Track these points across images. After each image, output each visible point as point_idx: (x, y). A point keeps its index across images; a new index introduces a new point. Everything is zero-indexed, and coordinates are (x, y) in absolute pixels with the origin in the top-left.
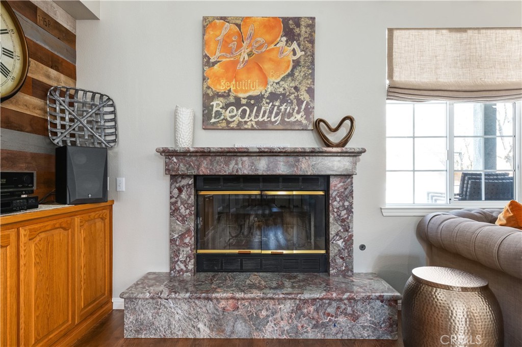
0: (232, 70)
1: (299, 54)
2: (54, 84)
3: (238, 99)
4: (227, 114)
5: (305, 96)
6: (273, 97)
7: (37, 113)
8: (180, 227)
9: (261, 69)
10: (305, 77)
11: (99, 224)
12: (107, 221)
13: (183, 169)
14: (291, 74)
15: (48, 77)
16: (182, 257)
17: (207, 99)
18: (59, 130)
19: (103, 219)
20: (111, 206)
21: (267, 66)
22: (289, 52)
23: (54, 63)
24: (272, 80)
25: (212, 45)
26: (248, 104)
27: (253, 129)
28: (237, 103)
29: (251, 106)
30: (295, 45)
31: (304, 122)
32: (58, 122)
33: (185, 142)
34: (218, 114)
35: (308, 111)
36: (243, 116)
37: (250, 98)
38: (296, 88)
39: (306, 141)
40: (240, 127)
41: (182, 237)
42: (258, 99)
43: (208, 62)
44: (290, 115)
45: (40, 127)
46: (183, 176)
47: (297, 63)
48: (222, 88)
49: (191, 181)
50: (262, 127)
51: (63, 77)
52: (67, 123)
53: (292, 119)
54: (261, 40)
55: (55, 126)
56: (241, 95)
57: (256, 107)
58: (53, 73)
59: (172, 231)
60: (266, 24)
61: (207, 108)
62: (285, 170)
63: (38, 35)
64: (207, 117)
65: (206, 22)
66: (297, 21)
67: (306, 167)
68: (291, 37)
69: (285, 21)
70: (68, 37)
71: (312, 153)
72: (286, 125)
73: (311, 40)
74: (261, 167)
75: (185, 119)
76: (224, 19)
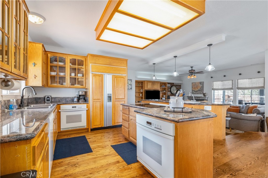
0: (195, 88)
6: (199, 91)
10: (202, 88)
17: (192, 91)
21: (198, 87)
22: (201, 86)
24: (199, 89)
28: (195, 91)
33: (190, 96)
38: (201, 90)
39: (202, 95)
40: (195, 94)
42: (197, 91)
43: (192, 87)
44: (201, 92)
48: (193, 90)
50: (198, 94)
60: (198, 83)
61: (192, 92)
62: (198, 99)
63: (177, 87)
64: (192, 93)
65: (192, 83)
66: (201, 82)
67: (201, 98)
68: (201, 84)
69: (200, 82)
70: (180, 86)
71: (201, 97)
72: (200, 94)
73: (203, 84)
74: (196, 98)
75: (190, 93)
76: (194, 83)
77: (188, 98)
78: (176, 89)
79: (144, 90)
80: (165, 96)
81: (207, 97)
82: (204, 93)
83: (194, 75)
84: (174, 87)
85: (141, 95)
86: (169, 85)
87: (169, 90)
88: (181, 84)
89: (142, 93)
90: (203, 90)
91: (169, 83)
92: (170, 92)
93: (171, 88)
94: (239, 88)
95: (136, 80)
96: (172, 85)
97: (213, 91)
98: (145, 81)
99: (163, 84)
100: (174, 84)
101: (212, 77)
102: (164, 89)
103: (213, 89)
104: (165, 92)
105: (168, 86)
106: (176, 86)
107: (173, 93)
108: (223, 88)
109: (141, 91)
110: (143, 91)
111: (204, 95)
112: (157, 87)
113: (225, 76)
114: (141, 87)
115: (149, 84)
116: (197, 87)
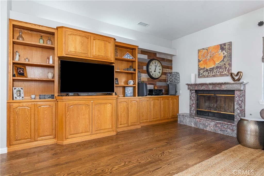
0: (205, 62)
1: (225, 54)
2: (168, 72)
3: (207, 69)
4: (204, 74)
5: (227, 66)
6: (217, 67)
7: (165, 78)
8: (192, 102)
9: (213, 60)
10: (228, 60)
11: (175, 100)
12: (177, 100)
13: (191, 88)
14: (223, 60)
15: (167, 71)
16: (192, 110)
17: (199, 70)
18: (168, 81)
19: (176, 99)
20: (178, 97)
21: (215, 59)
22: (222, 54)
23: (168, 67)
24: (217, 63)
25: (200, 56)
26: (210, 71)
27: (211, 77)
29: (211, 71)
30: (224, 51)
31: (227, 74)
32: (168, 79)
33: (193, 82)
34: (202, 74)
35: (228, 71)
36: (208, 74)
37: (210, 69)
38: (225, 64)
39: (228, 79)
40: (207, 77)
41: (192, 105)
43: (199, 61)
44: (223, 72)
45: (165, 81)
46: (193, 90)
47: (225, 57)
48: (202, 67)
49: (194, 91)
50: (214, 76)
52: (170, 79)
53: (223, 73)
54: (213, 52)
55: (168, 80)
56: (208, 68)
57: (212, 71)
58: (168, 69)
59: (190, 103)
60: (215, 47)
61: (199, 73)
62: (217, 88)
63: (165, 64)
64: (199, 75)
65: (199, 51)
66: (225, 44)
67: (224, 88)
68: (223, 49)
69: (221, 45)
70: (171, 61)
71: (225, 84)
72: (221, 75)
73: (230, 49)
74: (211, 88)
75: (193, 76)
76: (203, 49)
77: (188, 89)
78: (161, 68)
79: (56, 58)
80: (131, 82)
81: (244, 83)
82: (235, 71)
84: (157, 62)
85: (50, 75)
86: (145, 57)
87: (145, 68)
88: (172, 56)
90: (230, 65)
91: (144, 52)
92: (147, 74)
93: (148, 65)
96: (151, 58)
100: (158, 56)
101: (261, 24)
104: (132, 71)
105: (139, 58)
106: (161, 60)
107: (154, 76)
110: (53, 62)
112: (104, 55)
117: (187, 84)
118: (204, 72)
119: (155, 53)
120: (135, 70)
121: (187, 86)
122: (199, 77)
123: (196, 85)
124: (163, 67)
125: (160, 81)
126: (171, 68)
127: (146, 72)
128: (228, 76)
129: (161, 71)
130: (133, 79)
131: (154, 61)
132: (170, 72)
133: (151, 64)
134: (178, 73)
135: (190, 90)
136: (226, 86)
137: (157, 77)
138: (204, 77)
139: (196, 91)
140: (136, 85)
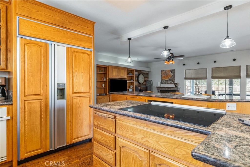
0: (164, 77)
1: (173, 74)
3: (165, 80)
4: (164, 82)
5: (173, 80)
6: (169, 80)
7: (145, 83)
10: (173, 77)
13: (158, 89)
17: (162, 80)
21: (169, 76)
22: (172, 74)
24: (169, 78)
25: (162, 74)
28: (165, 81)
29: (167, 81)
30: (172, 73)
33: (159, 86)
35: (174, 82)
39: (173, 86)
40: (165, 84)
42: (168, 80)
43: (162, 76)
44: (171, 82)
45: (145, 85)
50: (168, 84)
51: (147, 79)
52: (148, 84)
54: (168, 73)
56: (166, 80)
58: (146, 79)
60: (169, 71)
61: (162, 81)
62: (169, 90)
64: (162, 83)
65: (162, 71)
66: (172, 70)
67: (172, 89)
68: (171, 72)
69: (171, 70)
70: (148, 74)
72: (171, 84)
73: (174, 72)
74: (167, 89)
75: (159, 83)
76: (164, 70)
77: (157, 89)
78: (143, 78)
79: (107, 78)
80: (132, 86)
81: (179, 87)
82: (176, 82)
83: (173, 61)
85: (104, 85)
86: (137, 73)
87: (137, 79)
88: (148, 71)
89: (105, 82)
90: (174, 79)
91: (136, 71)
92: (137, 82)
93: (138, 77)
94: (213, 78)
95: (97, 65)
96: (139, 73)
97: (185, 80)
98: (109, 66)
99: (130, 71)
100: (142, 72)
101: (184, 65)
102: (131, 78)
103: (186, 78)
104: (132, 81)
105: (135, 74)
106: (143, 74)
107: (140, 83)
108: (196, 77)
109: (104, 80)
110: (106, 80)
111: (176, 85)
112: (124, 76)
113: (198, 63)
114: (103, 75)
115: (114, 70)
116: (167, 76)
117: (157, 87)
118: (164, 81)
119: (141, 71)
120: (133, 81)
121: (156, 88)
122: (162, 84)
123: (160, 87)
124: (145, 77)
125: (143, 85)
126: (148, 78)
127: (137, 81)
128: (173, 84)
129: (143, 80)
130: (133, 85)
131: (140, 75)
132: (147, 80)
133: (139, 76)
134: (152, 81)
135: (158, 90)
136: (173, 88)
137: (142, 83)
138: (164, 84)
139: (161, 90)
140: (134, 88)
